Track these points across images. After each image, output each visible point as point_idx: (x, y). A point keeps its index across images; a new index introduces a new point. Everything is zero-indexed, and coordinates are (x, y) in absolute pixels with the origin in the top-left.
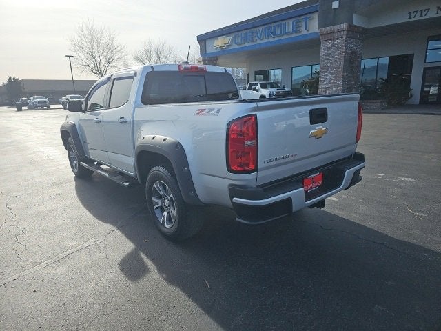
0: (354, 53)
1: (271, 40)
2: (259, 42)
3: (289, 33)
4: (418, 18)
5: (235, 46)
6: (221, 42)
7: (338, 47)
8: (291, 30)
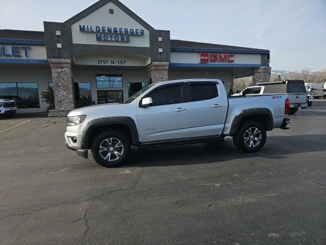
3: (9, 55)
4: (102, 64)
7: (66, 73)
8: (11, 54)
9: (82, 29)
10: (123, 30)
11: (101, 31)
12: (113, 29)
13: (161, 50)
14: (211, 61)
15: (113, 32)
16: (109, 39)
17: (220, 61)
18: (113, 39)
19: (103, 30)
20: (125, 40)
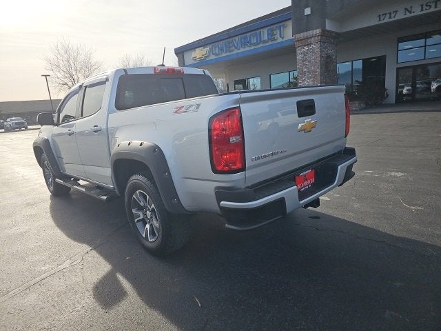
0: (328, 57)
1: (247, 49)
2: (236, 51)
3: (265, 42)
4: (387, 20)
5: (213, 57)
6: (199, 53)
7: (314, 52)
8: (266, 38)
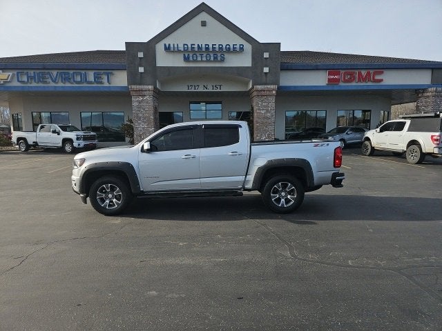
1: (68, 85)
4: (193, 90)
7: (148, 102)
8: (92, 80)
9: (167, 49)
10: (217, 46)
11: (190, 49)
12: (204, 46)
13: (266, 70)
14: (345, 81)
15: (204, 50)
16: (199, 59)
17: (359, 81)
18: (204, 59)
19: (192, 48)
20: (219, 58)
